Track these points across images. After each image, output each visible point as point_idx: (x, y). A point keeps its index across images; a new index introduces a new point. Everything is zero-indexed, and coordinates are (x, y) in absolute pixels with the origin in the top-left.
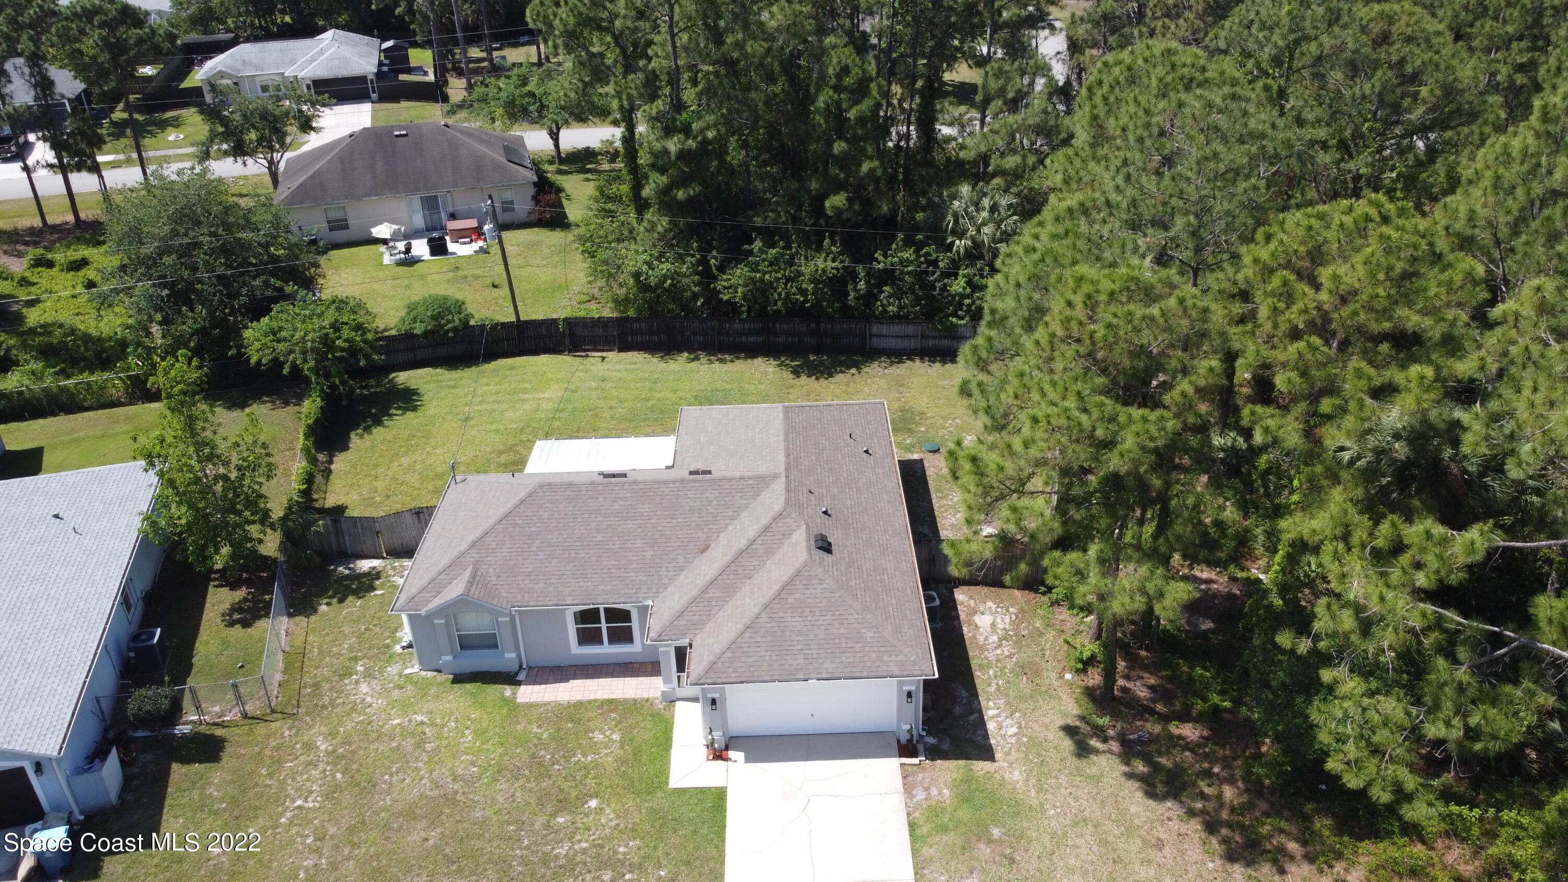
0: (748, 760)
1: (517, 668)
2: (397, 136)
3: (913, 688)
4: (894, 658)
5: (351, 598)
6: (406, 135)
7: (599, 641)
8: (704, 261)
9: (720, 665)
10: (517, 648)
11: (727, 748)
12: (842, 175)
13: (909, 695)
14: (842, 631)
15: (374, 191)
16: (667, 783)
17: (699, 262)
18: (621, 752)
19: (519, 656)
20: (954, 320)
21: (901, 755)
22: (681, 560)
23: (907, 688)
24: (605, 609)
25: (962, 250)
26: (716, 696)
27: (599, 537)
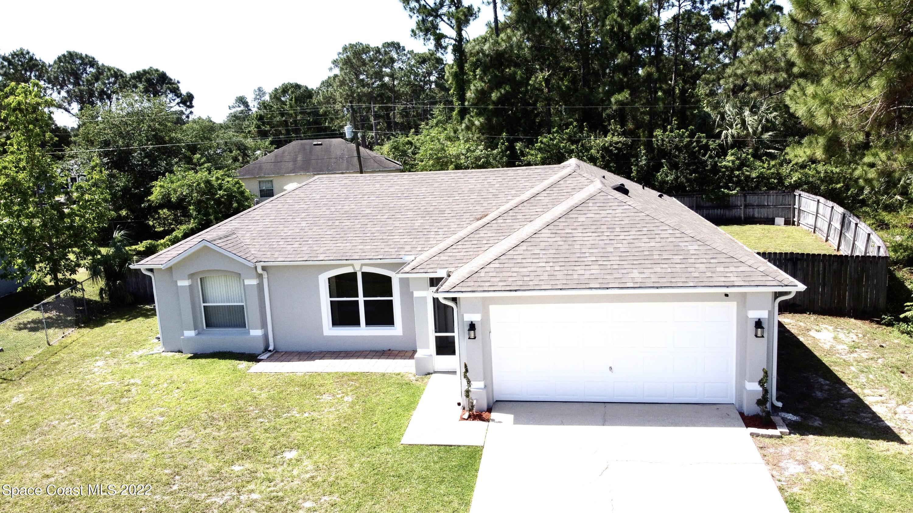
0: (517, 421)
1: (262, 347)
2: (315, 145)
3: (763, 314)
4: (732, 269)
5: (140, 319)
6: (321, 144)
7: (356, 322)
8: (511, 148)
9: (482, 274)
10: (264, 325)
11: (490, 410)
12: (625, 80)
13: (759, 324)
14: (653, 244)
15: (293, 171)
16: (399, 439)
17: (507, 149)
18: (349, 411)
19: (266, 336)
20: (726, 191)
21: (747, 426)
22: (453, 226)
23: (754, 314)
24: (364, 274)
25: (730, 138)
26: (476, 318)
27: (368, 211)
